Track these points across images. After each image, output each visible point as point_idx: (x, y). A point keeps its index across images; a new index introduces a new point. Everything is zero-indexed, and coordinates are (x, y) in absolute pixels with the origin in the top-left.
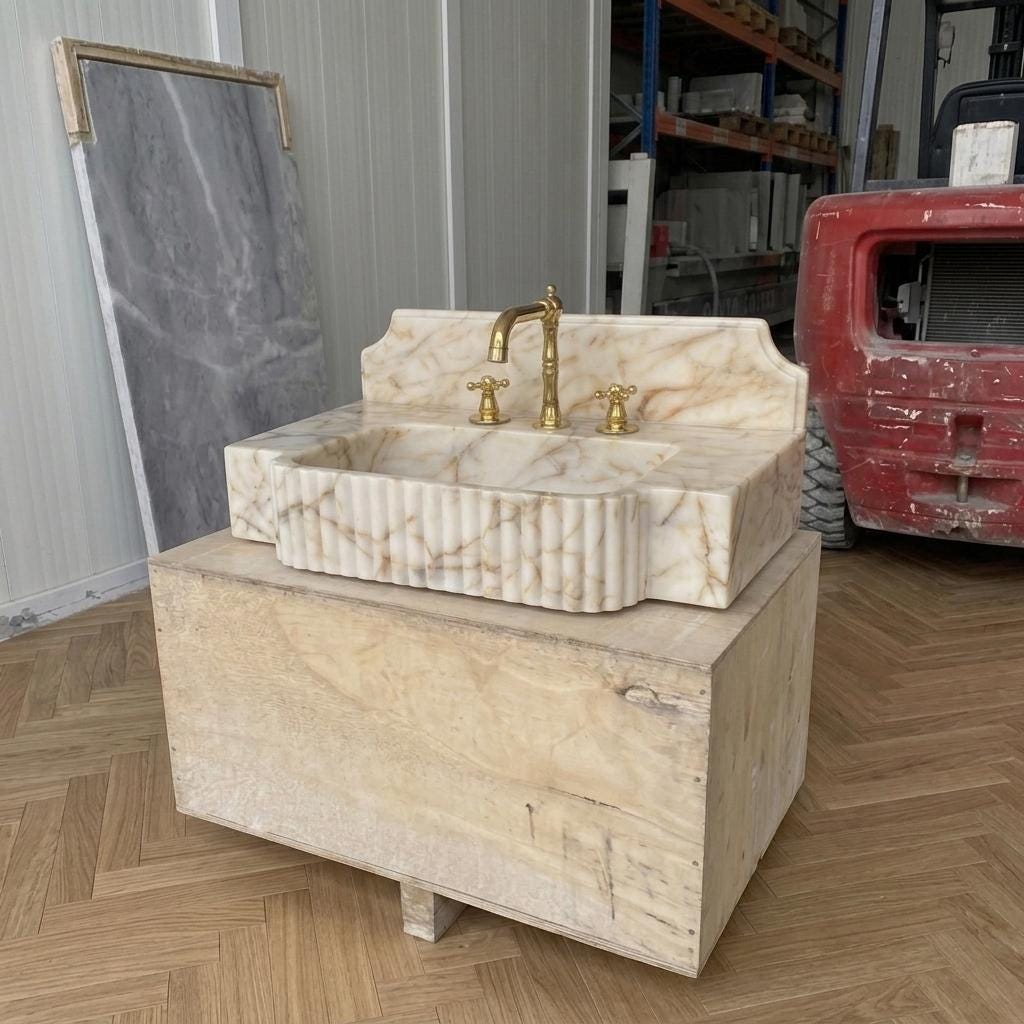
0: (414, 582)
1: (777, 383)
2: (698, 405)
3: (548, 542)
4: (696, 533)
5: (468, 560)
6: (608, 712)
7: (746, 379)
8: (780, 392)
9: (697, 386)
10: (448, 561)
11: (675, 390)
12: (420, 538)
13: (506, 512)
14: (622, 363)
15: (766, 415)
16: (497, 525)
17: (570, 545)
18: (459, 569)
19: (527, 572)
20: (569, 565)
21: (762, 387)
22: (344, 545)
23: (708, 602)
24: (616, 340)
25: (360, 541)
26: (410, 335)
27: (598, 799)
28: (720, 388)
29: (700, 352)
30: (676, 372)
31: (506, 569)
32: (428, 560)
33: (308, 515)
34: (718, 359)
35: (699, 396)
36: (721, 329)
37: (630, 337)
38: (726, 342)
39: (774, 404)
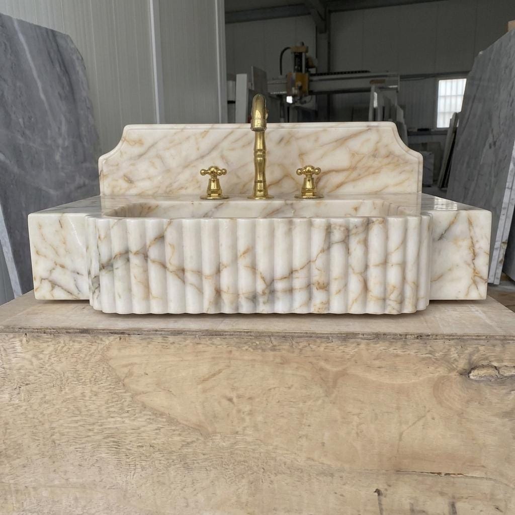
0: (245, 309)
1: (406, 162)
2: (354, 180)
3: (375, 257)
4: (466, 244)
5: (299, 282)
6: (456, 392)
7: (386, 161)
8: (408, 168)
9: (353, 168)
10: (280, 286)
11: (337, 171)
12: (253, 268)
13: (337, 235)
14: (301, 155)
15: (400, 183)
16: (327, 248)
17: (395, 258)
18: (290, 291)
19: (355, 285)
20: (393, 275)
21: (397, 165)
22: (173, 283)
23: (474, 296)
24: (297, 139)
25: (190, 277)
26: (140, 142)
27: (444, 471)
28: (369, 168)
29: (355, 144)
30: (340, 159)
31: (334, 287)
32: (260, 286)
33: (135, 261)
34: (367, 149)
35: (354, 174)
36: (369, 129)
37: (307, 136)
38: (373, 136)
39: (403, 176)
